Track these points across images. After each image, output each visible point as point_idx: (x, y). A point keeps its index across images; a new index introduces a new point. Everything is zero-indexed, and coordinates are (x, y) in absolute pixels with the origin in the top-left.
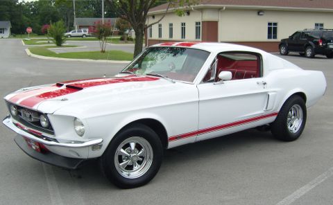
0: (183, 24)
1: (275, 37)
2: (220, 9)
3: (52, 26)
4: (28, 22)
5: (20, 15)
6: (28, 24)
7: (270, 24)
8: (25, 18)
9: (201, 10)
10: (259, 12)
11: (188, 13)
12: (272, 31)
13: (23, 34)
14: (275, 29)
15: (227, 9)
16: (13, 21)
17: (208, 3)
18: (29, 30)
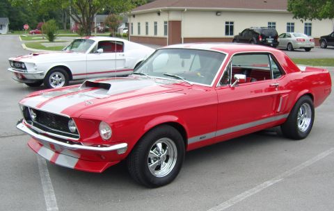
0: (156, 23)
1: (232, 34)
2: (182, 11)
3: (45, 24)
4: (26, 18)
5: (18, 12)
6: (26, 20)
7: (227, 23)
8: (23, 14)
9: (168, 11)
10: (218, 13)
11: (159, 14)
12: (229, 29)
13: (21, 30)
14: (232, 27)
15: (188, 11)
16: (11, 17)
17: (172, 5)
18: (26, 27)
